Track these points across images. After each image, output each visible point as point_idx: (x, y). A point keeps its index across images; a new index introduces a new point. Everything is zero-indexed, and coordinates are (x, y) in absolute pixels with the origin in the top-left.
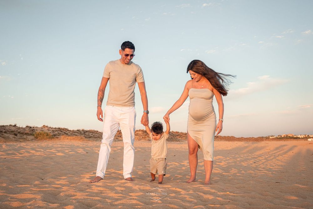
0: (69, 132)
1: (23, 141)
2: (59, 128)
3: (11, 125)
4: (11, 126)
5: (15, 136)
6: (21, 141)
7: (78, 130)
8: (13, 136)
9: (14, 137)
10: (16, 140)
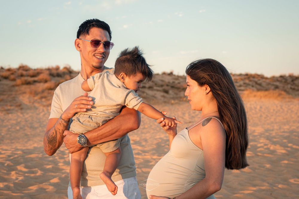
0: (264, 80)
1: (176, 103)
2: (247, 75)
3: (164, 73)
4: (164, 75)
5: (165, 95)
6: (172, 104)
7: (281, 77)
8: (162, 94)
9: (163, 96)
10: (165, 102)
